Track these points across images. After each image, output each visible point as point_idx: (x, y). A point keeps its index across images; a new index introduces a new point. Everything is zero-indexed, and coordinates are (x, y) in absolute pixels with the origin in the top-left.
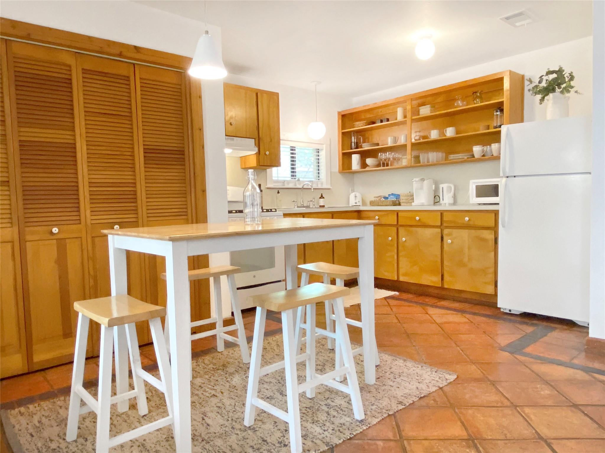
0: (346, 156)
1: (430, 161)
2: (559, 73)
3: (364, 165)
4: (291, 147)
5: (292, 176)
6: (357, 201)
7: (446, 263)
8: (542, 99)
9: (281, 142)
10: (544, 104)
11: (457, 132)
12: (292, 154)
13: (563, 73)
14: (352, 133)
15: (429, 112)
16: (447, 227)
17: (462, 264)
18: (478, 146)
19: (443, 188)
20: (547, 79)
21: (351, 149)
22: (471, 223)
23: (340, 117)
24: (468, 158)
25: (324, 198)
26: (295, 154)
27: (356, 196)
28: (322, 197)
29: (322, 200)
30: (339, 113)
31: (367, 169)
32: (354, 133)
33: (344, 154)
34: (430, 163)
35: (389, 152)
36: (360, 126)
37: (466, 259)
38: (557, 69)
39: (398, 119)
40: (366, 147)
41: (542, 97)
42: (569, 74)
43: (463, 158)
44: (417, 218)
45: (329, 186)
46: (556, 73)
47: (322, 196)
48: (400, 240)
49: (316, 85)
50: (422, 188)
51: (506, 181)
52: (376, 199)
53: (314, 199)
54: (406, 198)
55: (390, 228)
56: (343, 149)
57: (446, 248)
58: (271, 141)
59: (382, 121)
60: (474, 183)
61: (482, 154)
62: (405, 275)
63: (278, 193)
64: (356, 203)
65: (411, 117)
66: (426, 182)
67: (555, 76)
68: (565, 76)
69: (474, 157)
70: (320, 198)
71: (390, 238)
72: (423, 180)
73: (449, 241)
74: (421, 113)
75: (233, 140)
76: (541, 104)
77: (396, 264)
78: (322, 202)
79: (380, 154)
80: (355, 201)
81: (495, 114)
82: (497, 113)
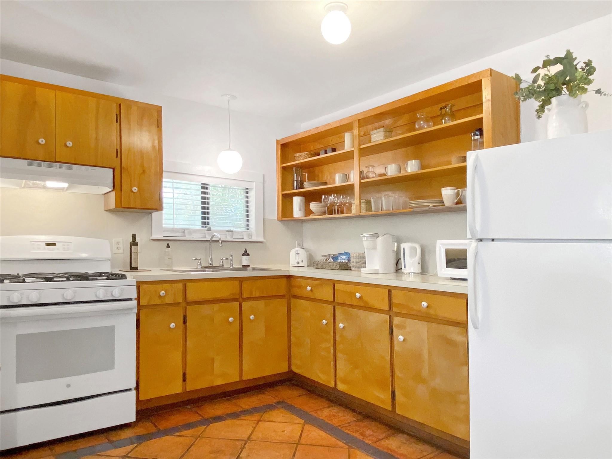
0: (287, 199)
1: (384, 208)
2: (565, 61)
3: (308, 212)
4: (202, 184)
5: (203, 223)
6: (300, 260)
7: (397, 373)
8: (542, 109)
9: (164, 174)
10: (544, 116)
11: (423, 167)
12: (204, 193)
13: (575, 63)
14: (294, 169)
15: (382, 138)
16: (398, 314)
17: (419, 378)
18: (449, 188)
19: (404, 248)
20: (547, 73)
21: (293, 189)
22: (432, 312)
23: (280, 147)
24: (434, 206)
25: (248, 255)
26: (207, 193)
27: (298, 254)
28: (246, 253)
29: (245, 257)
30: (278, 141)
31: (312, 217)
32: (296, 169)
33: (284, 196)
34: (384, 212)
35: (334, 194)
36: (302, 158)
37: (425, 372)
38: (563, 56)
39: (346, 148)
40: (309, 187)
41: (539, 106)
42: (585, 63)
43: (428, 206)
44: (358, 295)
45: (261, 239)
46: (561, 64)
47: (246, 251)
48: (337, 326)
49: (229, 101)
50: (374, 248)
51: (477, 247)
52: (323, 258)
53: (232, 256)
54: (357, 260)
55: (324, 305)
56: (283, 190)
57: (396, 348)
58: (144, 172)
59: (326, 152)
60: (443, 245)
61: (455, 201)
62: (344, 381)
63: (168, 246)
64: (298, 263)
65: (360, 145)
66: (380, 238)
67: (559, 67)
68: (579, 67)
69: (443, 205)
70: (243, 255)
71: (324, 322)
72: (375, 236)
73: (401, 338)
74: (373, 140)
75: (71, 169)
76: (539, 117)
77: (332, 363)
78: (245, 261)
79: (323, 197)
80: (297, 261)
81: (472, 138)
82: (476, 137)
